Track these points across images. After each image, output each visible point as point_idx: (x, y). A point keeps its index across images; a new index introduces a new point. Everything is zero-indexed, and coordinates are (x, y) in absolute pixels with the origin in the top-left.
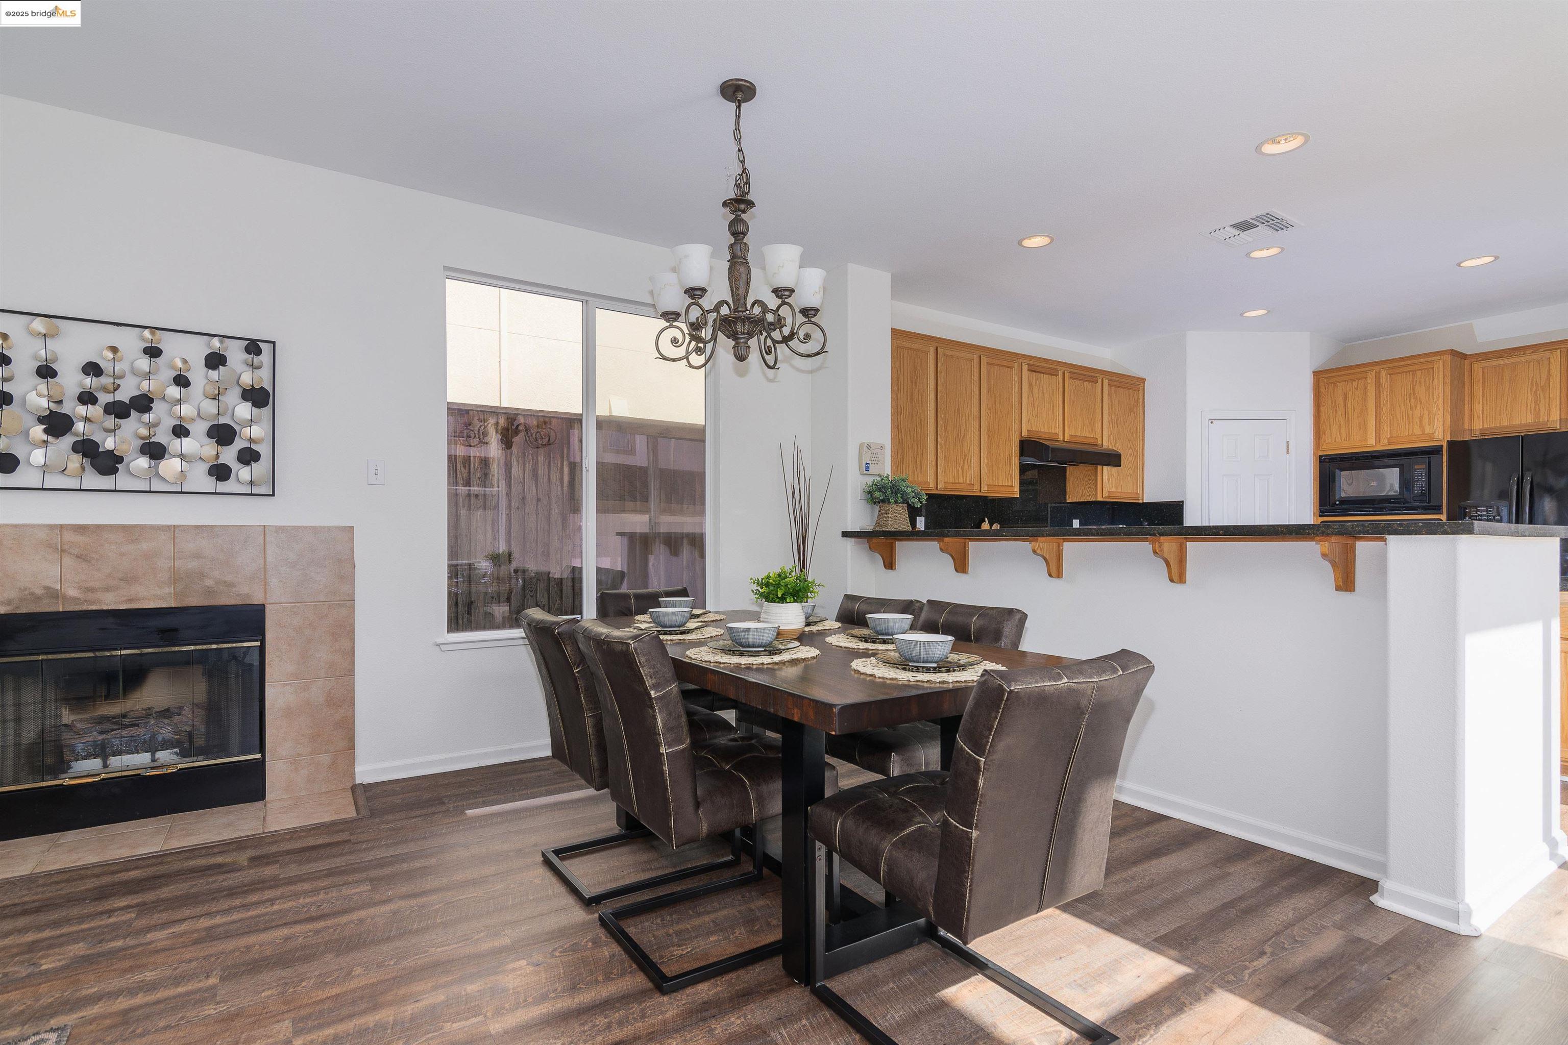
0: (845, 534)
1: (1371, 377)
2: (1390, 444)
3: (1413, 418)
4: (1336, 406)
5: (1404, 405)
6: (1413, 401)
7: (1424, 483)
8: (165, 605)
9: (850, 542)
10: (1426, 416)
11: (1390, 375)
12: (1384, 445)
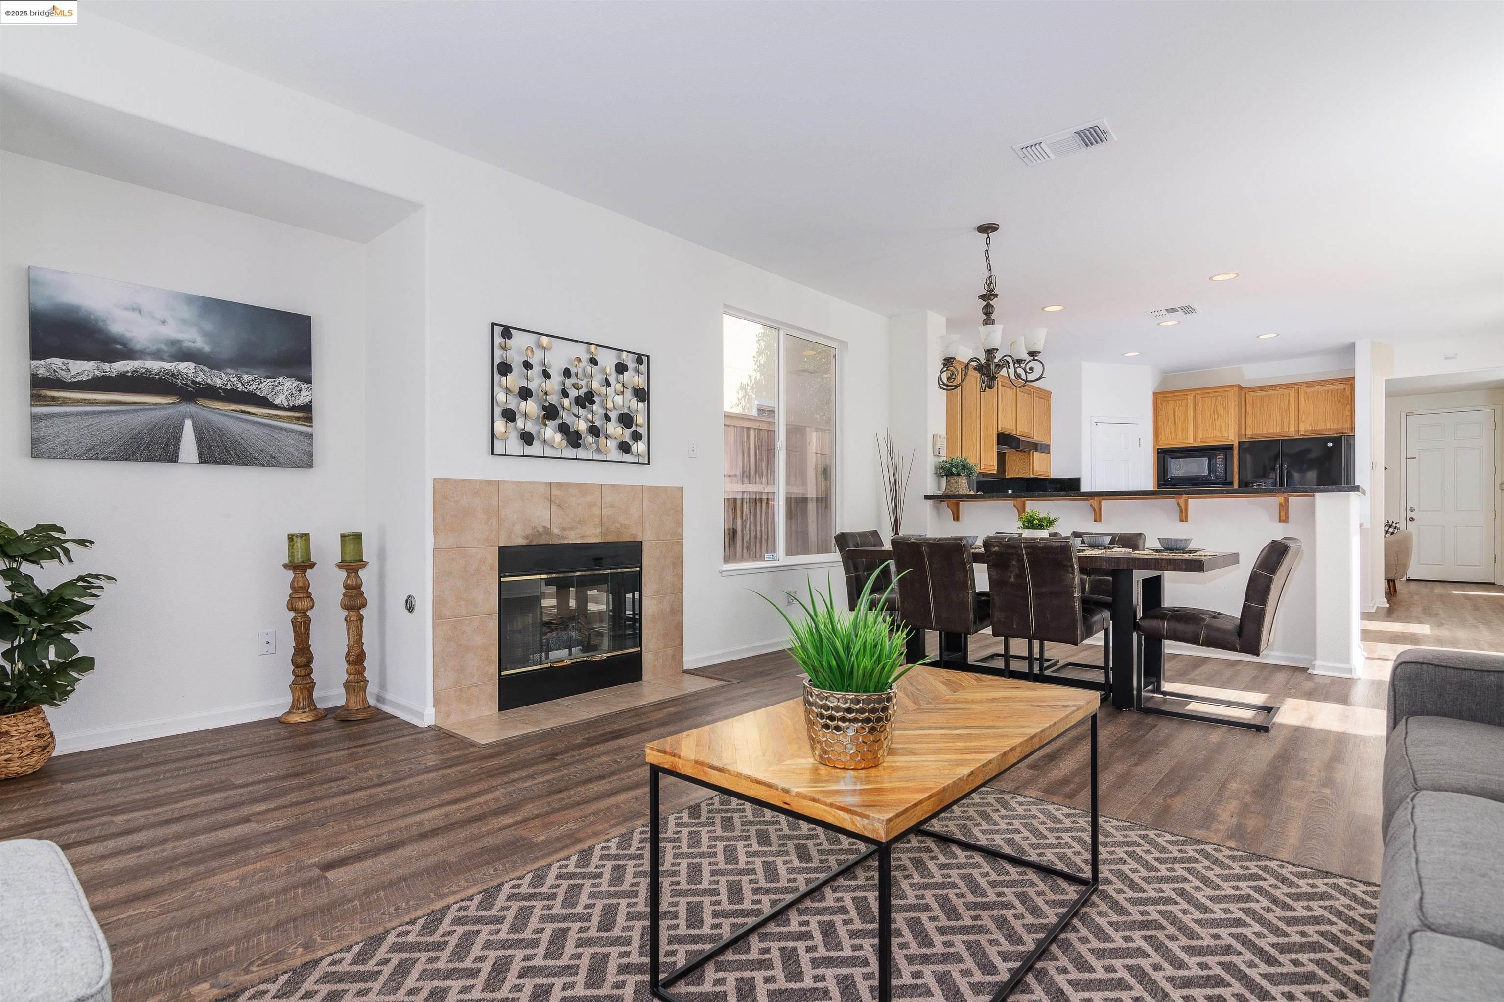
0: (927, 497)
1: (1190, 398)
2: (1202, 442)
3: (1216, 426)
4: (1168, 416)
5: (1211, 417)
6: (1216, 415)
7: (1223, 468)
8: (597, 541)
9: (930, 502)
10: (1224, 425)
11: (1202, 398)
12: (1198, 443)
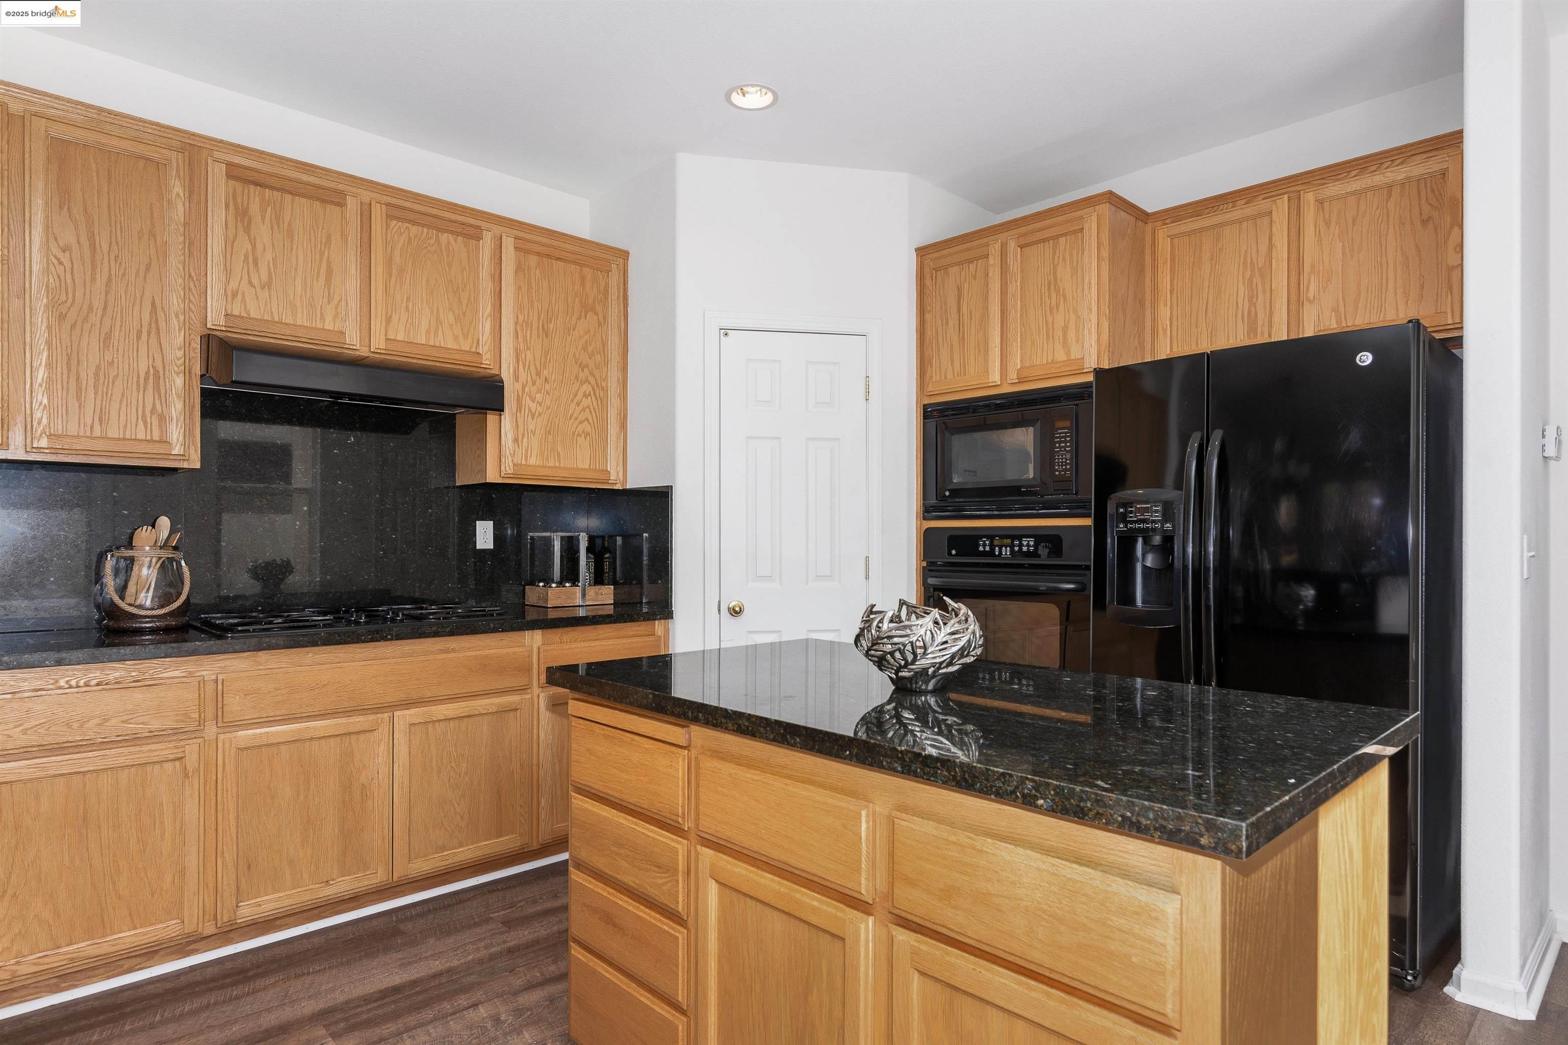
1: (995, 249)
2: (1020, 380)
3: (1053, 329)
4: (946, 311)
5: (1041, 305)
6: (1054, 295)
7: (1068, 456)
10: (1072, 326)
11: (1022, 247)
